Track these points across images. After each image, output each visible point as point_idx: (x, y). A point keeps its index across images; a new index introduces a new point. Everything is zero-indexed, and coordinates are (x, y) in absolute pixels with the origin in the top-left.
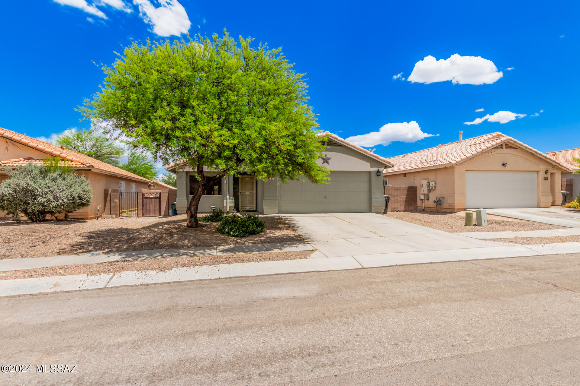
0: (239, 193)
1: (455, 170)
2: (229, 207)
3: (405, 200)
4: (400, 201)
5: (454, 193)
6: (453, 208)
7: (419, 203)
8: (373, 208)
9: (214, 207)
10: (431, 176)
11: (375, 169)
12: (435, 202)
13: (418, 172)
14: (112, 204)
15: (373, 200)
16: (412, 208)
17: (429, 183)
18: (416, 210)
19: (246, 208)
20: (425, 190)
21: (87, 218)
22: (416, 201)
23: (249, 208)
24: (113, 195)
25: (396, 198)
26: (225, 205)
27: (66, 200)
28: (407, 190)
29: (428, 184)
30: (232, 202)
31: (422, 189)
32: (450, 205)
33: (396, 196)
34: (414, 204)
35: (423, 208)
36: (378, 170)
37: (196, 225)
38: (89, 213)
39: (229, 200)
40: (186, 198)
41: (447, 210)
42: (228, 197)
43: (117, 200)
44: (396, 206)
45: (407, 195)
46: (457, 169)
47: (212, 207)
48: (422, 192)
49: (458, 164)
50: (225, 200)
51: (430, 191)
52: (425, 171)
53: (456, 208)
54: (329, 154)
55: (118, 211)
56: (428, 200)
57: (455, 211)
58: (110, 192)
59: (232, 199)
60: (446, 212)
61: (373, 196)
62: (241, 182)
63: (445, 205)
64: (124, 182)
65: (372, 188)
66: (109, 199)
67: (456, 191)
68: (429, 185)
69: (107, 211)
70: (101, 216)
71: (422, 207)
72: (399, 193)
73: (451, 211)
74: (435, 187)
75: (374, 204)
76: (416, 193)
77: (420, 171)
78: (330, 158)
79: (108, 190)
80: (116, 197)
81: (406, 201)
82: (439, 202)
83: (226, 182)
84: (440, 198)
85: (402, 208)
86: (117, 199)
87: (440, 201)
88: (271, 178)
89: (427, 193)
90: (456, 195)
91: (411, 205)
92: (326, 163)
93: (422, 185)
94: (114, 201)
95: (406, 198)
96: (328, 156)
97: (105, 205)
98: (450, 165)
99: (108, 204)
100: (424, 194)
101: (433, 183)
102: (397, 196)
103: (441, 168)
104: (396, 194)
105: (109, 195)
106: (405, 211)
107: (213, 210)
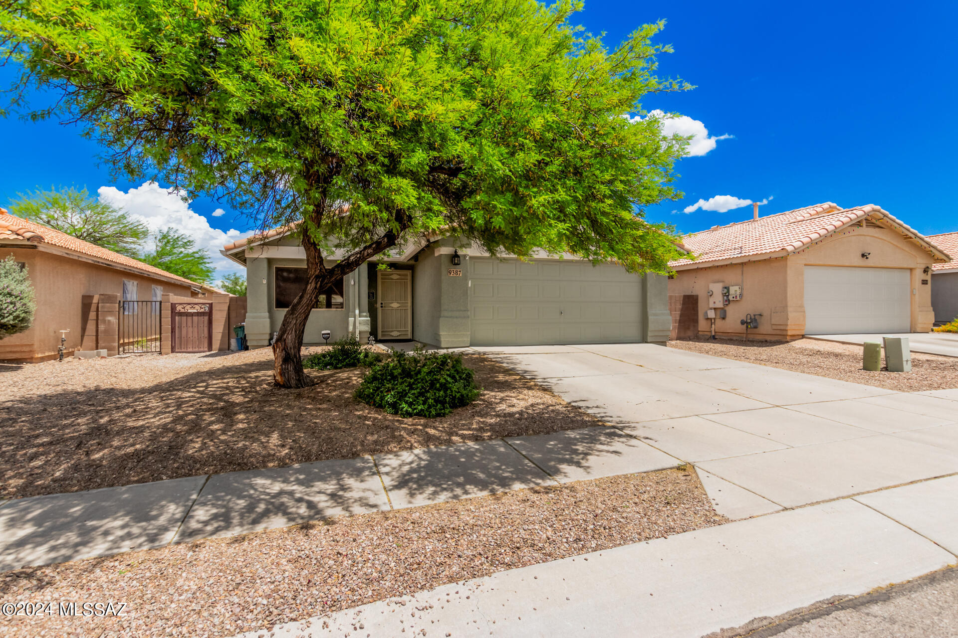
0: (379, 305)
1: (789, 263)
2: (360, 332)
3: (678, 318)
5: (787, 306)
6: (784, 333)
7: (702, 325)
8: (649, 334)
9: (329, 332)
10: (731, 277)
12: (743, 322)
13: (706, 269)
14: (102, 327)
15: (651, 318)
16: (690, 333)
17: (727, 288)
18: (697, 337)
19: (392, 334)
20: (718, 301)
21: (31, 358)
22: (696, 321)
23: (399, 334)
24: (103, 307)
26: (351, 328)
28: (682, 302)
29: (726, 291)
30: (365, 323)
31: (711, 300)
32: (774, 327)
34: (694, 326)
35: (713, 334)
37: (299, 380)
38: (34, 347)
39: (358, 319)
40: (267, 314)
41: (768, 338)
42: (357, 312)
43: (112, 319)
45: (682, 310)
46: (791, 262)
47: (323, 332)
48: (712, 305)
49: (797, 252)
50: (351, 319)
51: (728, 302)
52: (722, 266)
53: (789, 333)
55: (114, 341)
56: (724, 318)
57: (788, 338)
58: (95, 300)
59: (366, 317)
60: (766, 341)
61: (650, 311)
62: (383, 283)
63: (765, 328)
64: (135, 283)
66: (92, 315)
67: (789, 304)
68: (728, 291)
69: (89, 340)
70: (71, 354)
71: (711, 332)
73: (780, 338)
74: (741, 295)
75: (651, 327)
76: (697, 307)
77: (710, 267)
79: (91, 297)
80: (110, 312)
81: (680, 322)
82: (751, 321)
83: (352, 283)
84: (754, 315)
85: (674, 334)
86: (111, 316)
87: (756, 320)
88: (457, 272)
89: (722, 306)
90: (790, 309)
91: (689, 329)
93: (711, 293)
94: (104, 321)
95: (681, 316)
97: (84, 329)
98: (784, 254)
99: (91, 326)
100: (715, 309)
101: (737, 288)
103: (759, 261)
105: (93, 307)
106: (679, 338)
107: (326, 339)
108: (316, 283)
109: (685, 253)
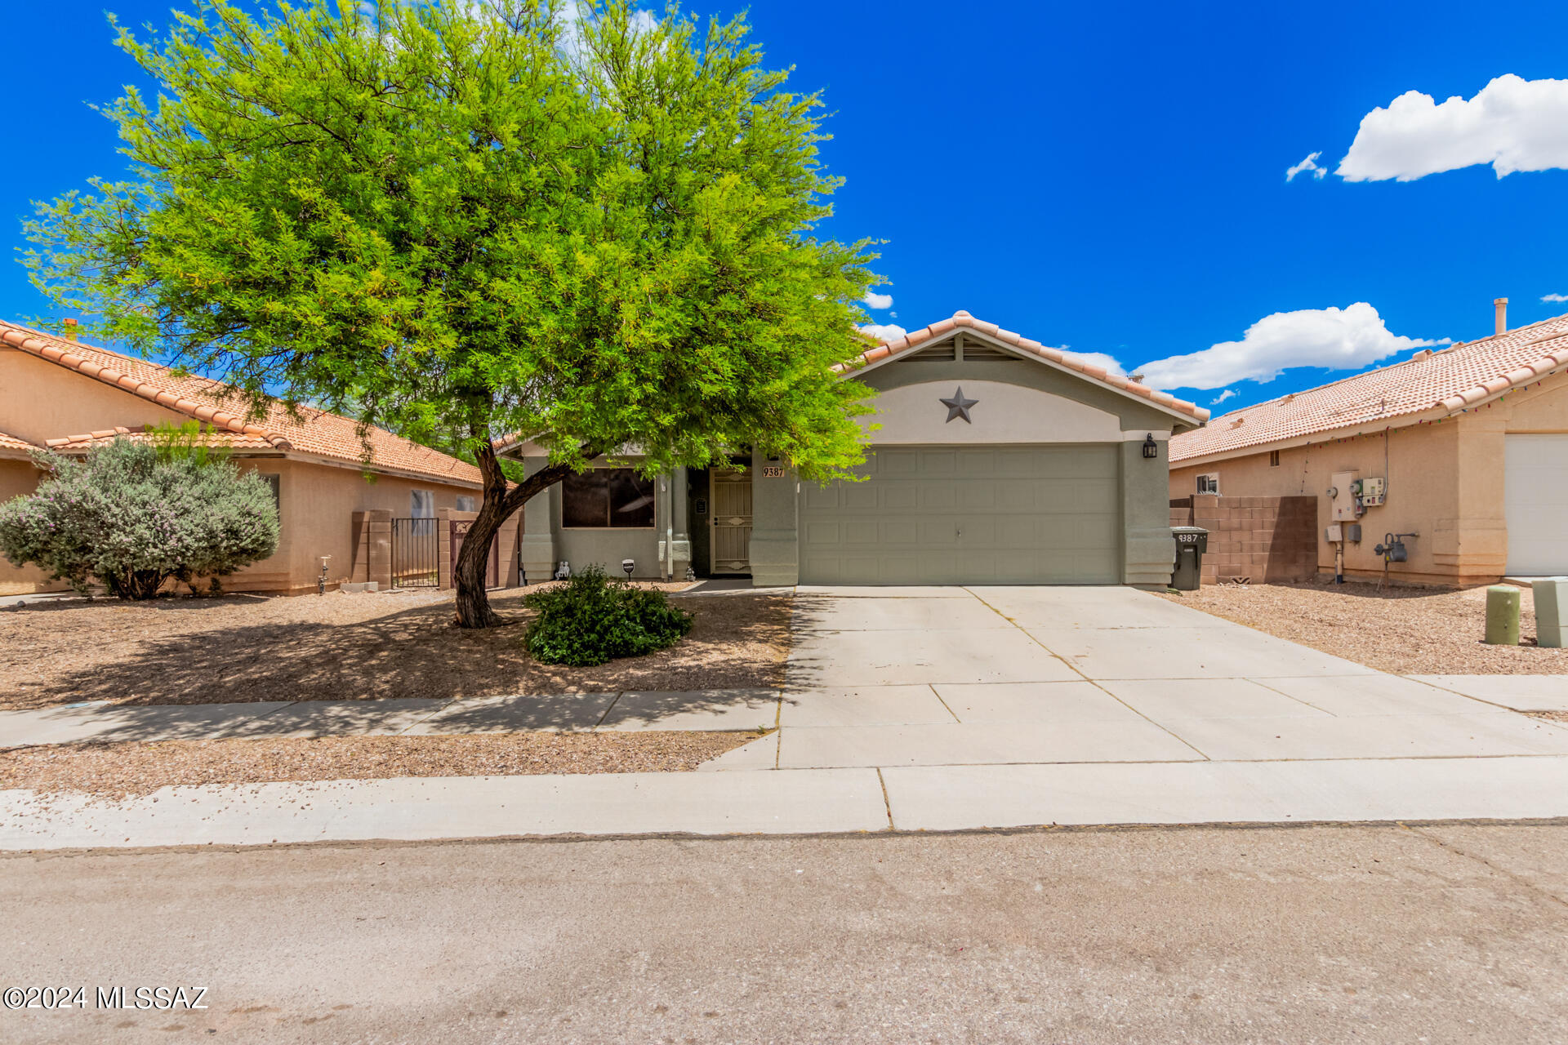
0: (712, 522)
1: (1462, 430)
2: (674, 563)
3: (1270, 542)
4: (1252, 548)
5: (1457, 518)
6: (1453, 571)
7: (1324, 555)
8: (1128, 570)
9: (632, 561)
10: (1369, 459)
11: (1137, 435)
12: (1379, 550)
13: (1320, 445)
14: (373, 553)
15: (1131, 542)
16: (1295, 571)
17: (1359, 482)
18: (1313, 579)
19: (732, 565)
20: (1345, 508)
21: (288, 590)
22: (1313, 547)
23: (738, 565)
24: (374, 527)
25: (1236, 536)
26: (661, 556)
27: (189, 540)
28: (1277, 510)
29: (1356, 487)
30: (682, 549)
31: (1335, 506)
32: (1438, 560)
33: (1236, 529)
34: (1307, 557)
35: (1339, 572)
36: (1149, 437)
38: (291, 576)
39: (672, 543)
40: (549, 536)
41: (1428, 582)
42: (670, 532)
43: (384, 543)
44: (1236, 565)
45: (1278, 525)
46: (1467, 429)
47: (624, 562)
48: (1336, 517)
49: (1471, 409)
50: (662, 543)
51: (1363, 511)
52: (1345, 440)
53: (1463, 571)
54: (971, 388)
55: (386, 572)
56: (1357, 542)
57: (1462, 582)
58: (366, 518)
59: (683, 539)
60: (1423, 588)
61: (1129, 530)
62: (717, 488)
63: (1422, 562)
65: (1127, 499)
66: (363, 537)
67: (1462, 513)
68: (1361, 489)
69: (359, 571)
70: (336, 587)
71: (1335, 568)
72: (1246, 521)
73: (1444, 582)
74: (1384, 497)
75: (1131, 556)
76: (1315, 520)
77: (1326, 443)
78: (974, 402)
79: (361, 514)
80: (382, 534)
81: (1273, 548)
82: (1396, 550)
83: (663, 489)
84: (1398, 536)
85: (1261, 571)
86: (383, 538)
87: (1401, 546)
88: (776, 471)
89: (1353, 519)
90: (1462, 524)
91: (1294, 561)
92: (959, 419)
93: (1333, 492)
94: (376, 545)
95: (1276, 537)
96: (968, 396)
97: (354, 556)
98: (1439, 414)
99: (362, 552)
100: (1342, 523)
101: (1374, 482)
102: (1240, 529)
103: (1404, 428)
104: (1235, 522)
105: (364, 528)
106: (1271, 580)
107: (629, 571)
108: (493, 498)
109: (1197, 423)
